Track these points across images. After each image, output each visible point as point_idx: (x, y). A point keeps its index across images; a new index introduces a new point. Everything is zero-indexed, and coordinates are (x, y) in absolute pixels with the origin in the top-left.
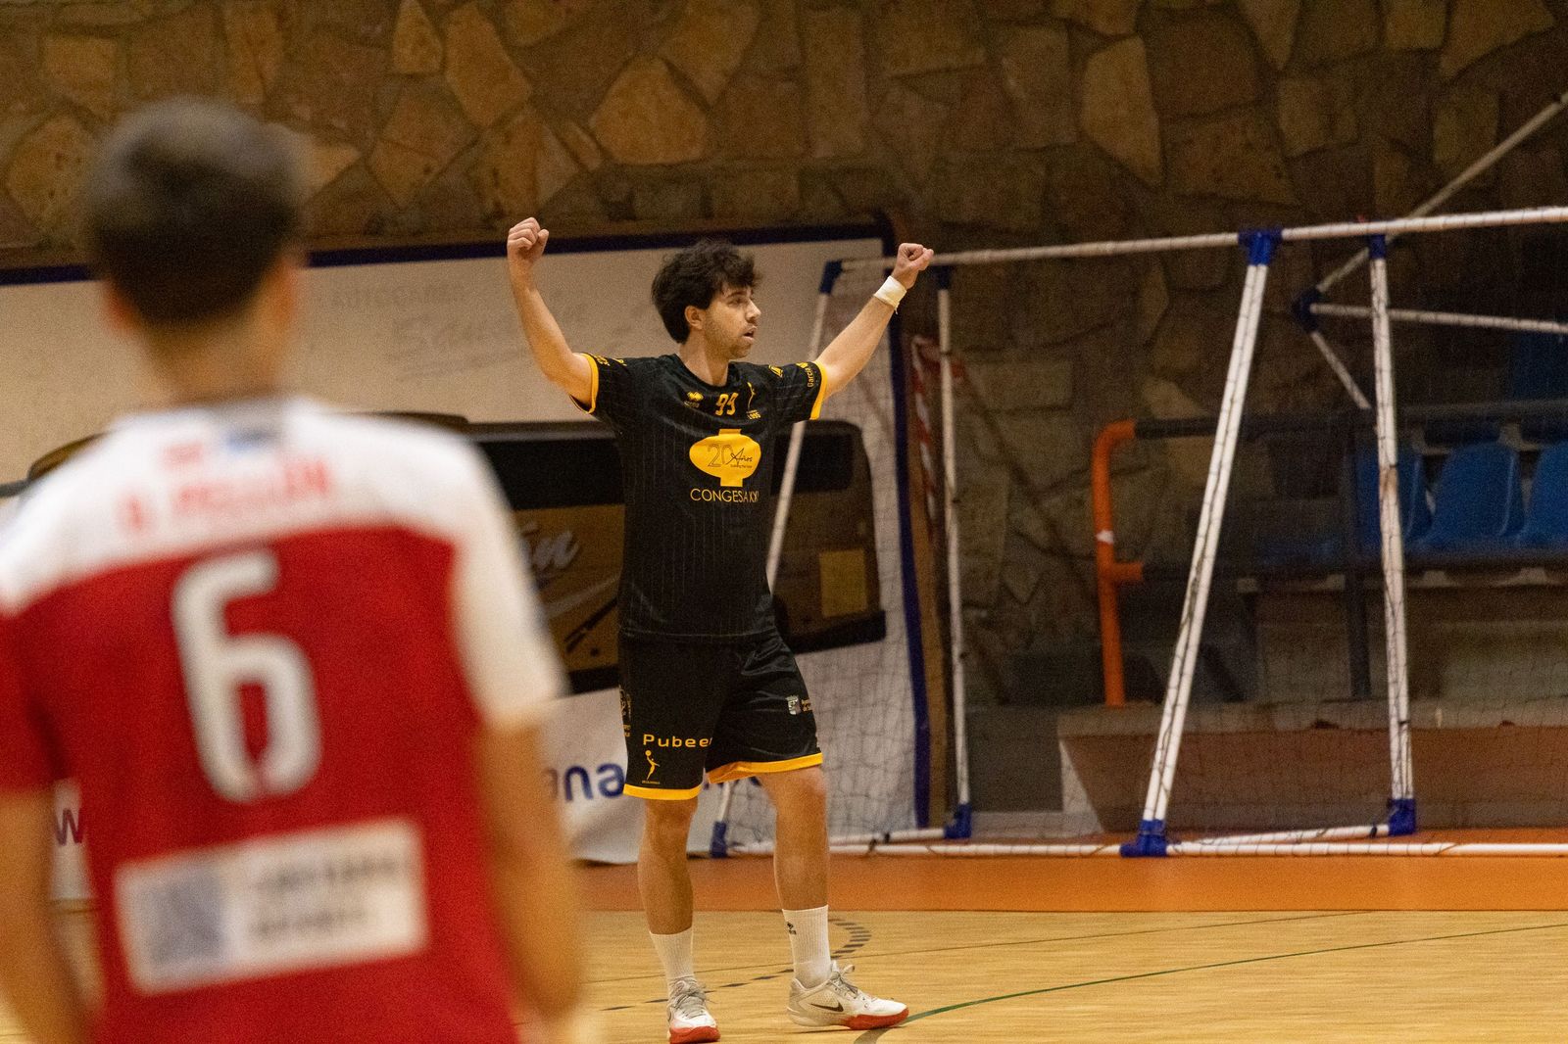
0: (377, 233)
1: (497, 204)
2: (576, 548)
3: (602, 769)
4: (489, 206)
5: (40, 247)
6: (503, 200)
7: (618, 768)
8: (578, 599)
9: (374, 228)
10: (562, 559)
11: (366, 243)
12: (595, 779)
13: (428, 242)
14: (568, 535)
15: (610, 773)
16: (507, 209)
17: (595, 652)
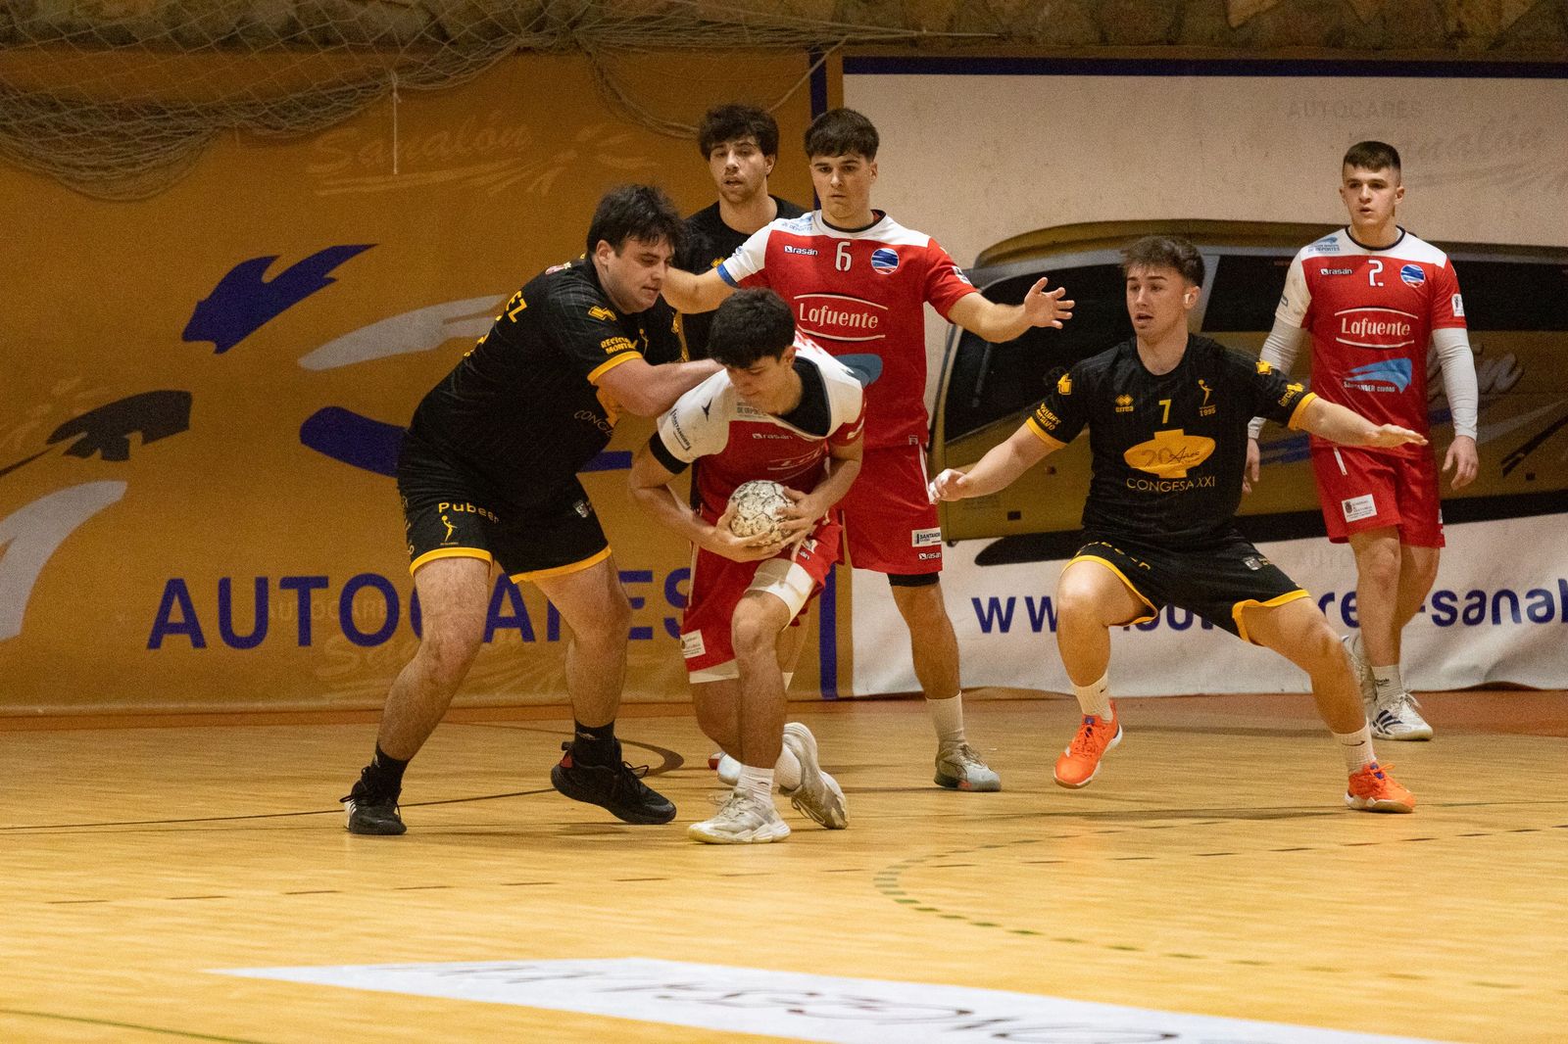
0: (1338, 45)
1: (1460, 25)
2: (1519, 370)
3: (1531, 594)
4: (1452, 26)
5: (1001, 38)
6: (1465, 20)
7: (1548, 595)
8: (1516, 422)
9: (1335, 40)
10: (1504, 383)
11: (1330, 55)
12: (1524, 604)
13: (1394, 58)
14: (1511, 358)
15: (1539, 599)
16: (1469, 29)
17: (1530, 477)
